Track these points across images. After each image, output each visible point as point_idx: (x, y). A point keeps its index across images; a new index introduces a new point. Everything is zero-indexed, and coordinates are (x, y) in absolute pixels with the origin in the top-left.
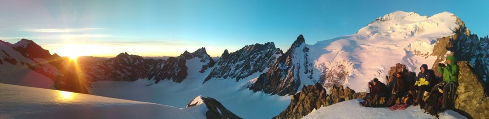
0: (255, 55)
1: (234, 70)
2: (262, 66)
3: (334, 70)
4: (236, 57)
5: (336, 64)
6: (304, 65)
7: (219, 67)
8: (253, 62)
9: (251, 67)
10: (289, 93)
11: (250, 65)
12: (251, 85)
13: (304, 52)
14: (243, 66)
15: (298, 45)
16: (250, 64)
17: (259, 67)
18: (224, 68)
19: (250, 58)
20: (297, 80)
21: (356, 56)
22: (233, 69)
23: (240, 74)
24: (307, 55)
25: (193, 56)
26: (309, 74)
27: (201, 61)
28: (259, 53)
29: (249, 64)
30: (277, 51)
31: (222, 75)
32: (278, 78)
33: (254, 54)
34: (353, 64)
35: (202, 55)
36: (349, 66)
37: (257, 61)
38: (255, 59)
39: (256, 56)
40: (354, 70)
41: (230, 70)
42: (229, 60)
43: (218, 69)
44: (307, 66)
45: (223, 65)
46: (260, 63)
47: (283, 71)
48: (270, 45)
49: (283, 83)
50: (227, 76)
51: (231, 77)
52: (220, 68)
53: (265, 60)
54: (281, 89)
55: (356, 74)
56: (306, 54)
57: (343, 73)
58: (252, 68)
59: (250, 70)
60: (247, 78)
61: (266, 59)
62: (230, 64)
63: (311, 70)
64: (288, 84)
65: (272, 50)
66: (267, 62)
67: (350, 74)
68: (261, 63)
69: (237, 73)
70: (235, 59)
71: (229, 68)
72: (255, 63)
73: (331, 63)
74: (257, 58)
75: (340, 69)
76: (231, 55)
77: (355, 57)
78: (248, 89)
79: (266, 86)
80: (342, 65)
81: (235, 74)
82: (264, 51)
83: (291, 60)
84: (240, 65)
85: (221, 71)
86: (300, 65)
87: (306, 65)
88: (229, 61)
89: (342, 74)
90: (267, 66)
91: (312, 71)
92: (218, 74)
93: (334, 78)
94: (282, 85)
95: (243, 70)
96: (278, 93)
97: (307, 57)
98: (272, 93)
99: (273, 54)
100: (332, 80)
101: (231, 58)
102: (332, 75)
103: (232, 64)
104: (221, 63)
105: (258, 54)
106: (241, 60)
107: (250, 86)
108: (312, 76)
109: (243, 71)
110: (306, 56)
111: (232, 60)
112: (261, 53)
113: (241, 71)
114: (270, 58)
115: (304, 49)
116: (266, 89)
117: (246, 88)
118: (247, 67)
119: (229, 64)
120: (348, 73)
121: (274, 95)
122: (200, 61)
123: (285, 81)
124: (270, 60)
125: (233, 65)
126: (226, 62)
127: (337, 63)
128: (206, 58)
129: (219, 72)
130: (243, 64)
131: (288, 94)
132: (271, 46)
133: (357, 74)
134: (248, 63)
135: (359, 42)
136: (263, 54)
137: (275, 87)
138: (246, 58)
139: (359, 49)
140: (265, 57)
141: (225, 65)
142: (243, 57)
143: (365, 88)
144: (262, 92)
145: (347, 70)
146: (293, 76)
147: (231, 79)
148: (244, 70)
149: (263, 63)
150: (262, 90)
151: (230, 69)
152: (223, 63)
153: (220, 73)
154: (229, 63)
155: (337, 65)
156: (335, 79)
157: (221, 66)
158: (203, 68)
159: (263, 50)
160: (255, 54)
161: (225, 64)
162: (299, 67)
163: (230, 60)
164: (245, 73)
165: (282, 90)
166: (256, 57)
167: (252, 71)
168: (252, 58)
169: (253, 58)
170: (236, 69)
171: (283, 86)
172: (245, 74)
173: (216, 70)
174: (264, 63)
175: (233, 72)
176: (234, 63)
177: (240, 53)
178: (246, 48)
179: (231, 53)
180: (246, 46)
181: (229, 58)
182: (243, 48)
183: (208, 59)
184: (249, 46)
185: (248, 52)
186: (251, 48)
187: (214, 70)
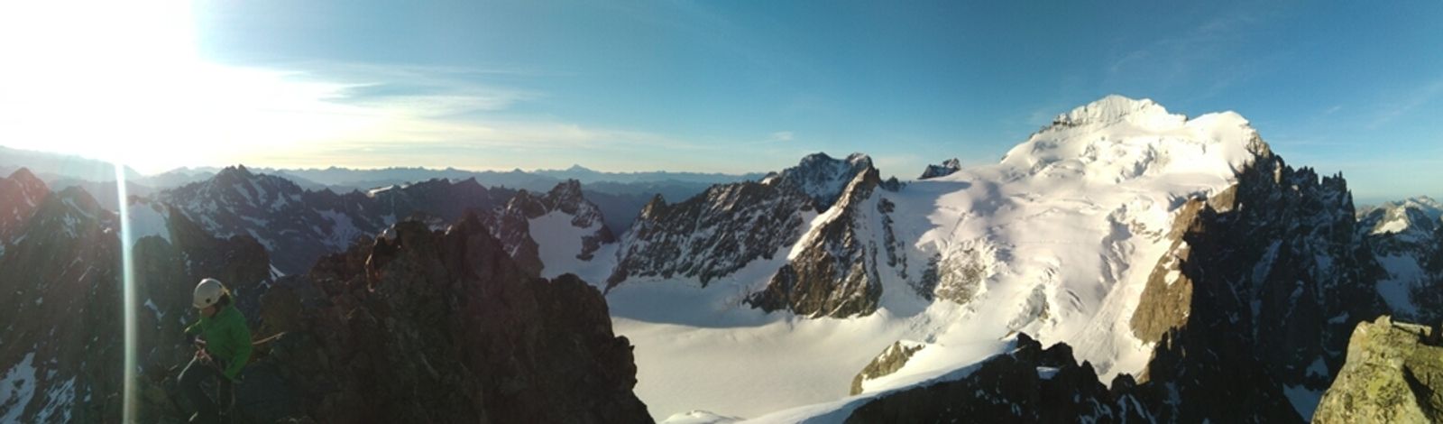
0: (746, 213)
1: (690, 254)
2: (771, 243)
3: (955, 259)
4: (689, 214)
5: (960, 246)
6: (885, 245)
7: (642, 245)
8: (742, 233)
9: (738, 246)
10: (858, 311)
11: (737, 241)
12: (754, 295)
13: (883, 212)
14: (716, 244)
15: (867, 193)
16: (737, 238)
17: (760, 246)
18: (658, 247)
19: (733, 222)
20: (874, 284)
21: (1001, 227)
22: (685, 250)
23: (711, 266)
24: (891, 221)
25: (544, 208)
26: (899, 266)
27: (574, 224)
28: (755, 206)
29: (734, 237)
30: (803, 204)
31: (656, 266)
32: (827, 278)
33: (742, 211)
34: (995, 249)
35: (572, 204)
36: (987, 253)
37: (754, 231)
38: (746, 225)
39: (749, 215)
40: (999, 264)
41: (678, 253)
42: (669, 224)
43: (640, 250)
44: (892, 249)
45: (654, 240)
46: (763, 234)
47: (838, 261)
48: (781, 183)
49: (840, 289)
50: (673, 269)
51: (685, 273)
52: (645, 246)
53: (775, 227)
54: (836, 304)
55: (1002, 272)
56: (888, 217)
57: (975, 269)
58: (742, 249)
59: (739, 256)
60: (732, 275)
61: (778, 224)
62: (675, 237)
63: (902, 259)
64: (855, 290)
65: (790, 200)
66: (782, 230)
67: (990, 273)
68: (767, 235)
69: (699, 263)
70: (686, 223)
71: (672, 248)
72: (748, 235)
73: (949, 243)
74: (752, 220)
75: (968, 259)
76: (673, 211)
77: (999, 231)
78: (748, 305)
79: (798, 297)
80: (972, 249)
81: (695, 265)
82: (769, 202)
83: (853, 234)
84: (704, 240)
85: (653, 258)
86: (877, 246)
87: (889, 246)
88: (670, 229)
89: (972, 269)
90: (782, 243)
91: (905, 259)
92: (646, 265)
93: (956, 278)
94: (840, 292)
95: (717, 254)
96: (832, 313)
97: (891, 225)
98: (815, 313)
99: (793, 211)
100: (952, 282)
101: (677, 220)
102: (950, 271)
103: (682, 236)
104: (647, 235)
105: (753, 211)
106: (707, 225)
107: (752, 299)
108: (907, 273)
109: (716, 258)
110: (887, 223)
111: (678, 226)
112: (764, 208)
113: (710, 257)
114: (788, 222)
115: (881, 204)
116: (798, 304)
117: (741, 303)
118: (728, 245)
119: (671, 236)
120: (985, 267)
121: (820, 319)
122: (570, 224)
123: (845, 285)
124: (788, 226)
125: (685, 239)
126: (663, 230)
127: (962, 244)
128: (588, 214)
129: (647, 259)
130: (714, 238)
131: (858, 314)
132: (784, 188)
133: (1006, 274)
134: (730, 235)
135: (1009, 189)
136: (769, 209)
137: (822, 300)
138: (721, 221)
139: (1009, 208)
140: (774, 219)
141: (662, 240)
142: (711, 219)
143: (1021, 305)
144: (789, 311)
145: (983, 261)
146: (866, 272)
147: (686, 279)
148: (719, 255)
149: (771, 233)
150: (788, 307)
151: (675, 250)
152: (653, 232)
153: (649, 262)
154: (669, 235)
155: (961, 250)
156: (960, 281)
157: (648, 243)
158: (584, 244)
159: (766, 199)
160: (746, 209)
161: (660, 236)
162: (875, 252)
163: (672, 225)
164: (724, 262)
165: (840, 306)
166: (749, 218)
167: (744, 257)
168: (739, 220)
169: (744, 219)
170: (695, 252)
171: (841, 295)
172: (725, 265)
173: (635, 255)
174: (774, 235)
175: (688, 259)
176: (684, 232)
177: (700, 206)
178: (715, 191)
179: (674, 205)
180: (715, 186)
181: (670, 219)
182: (708, 191)
183: (596, 218)
184: (726, 186)
185: (725, 203)
186: (731, 193)
187: (630, 253)
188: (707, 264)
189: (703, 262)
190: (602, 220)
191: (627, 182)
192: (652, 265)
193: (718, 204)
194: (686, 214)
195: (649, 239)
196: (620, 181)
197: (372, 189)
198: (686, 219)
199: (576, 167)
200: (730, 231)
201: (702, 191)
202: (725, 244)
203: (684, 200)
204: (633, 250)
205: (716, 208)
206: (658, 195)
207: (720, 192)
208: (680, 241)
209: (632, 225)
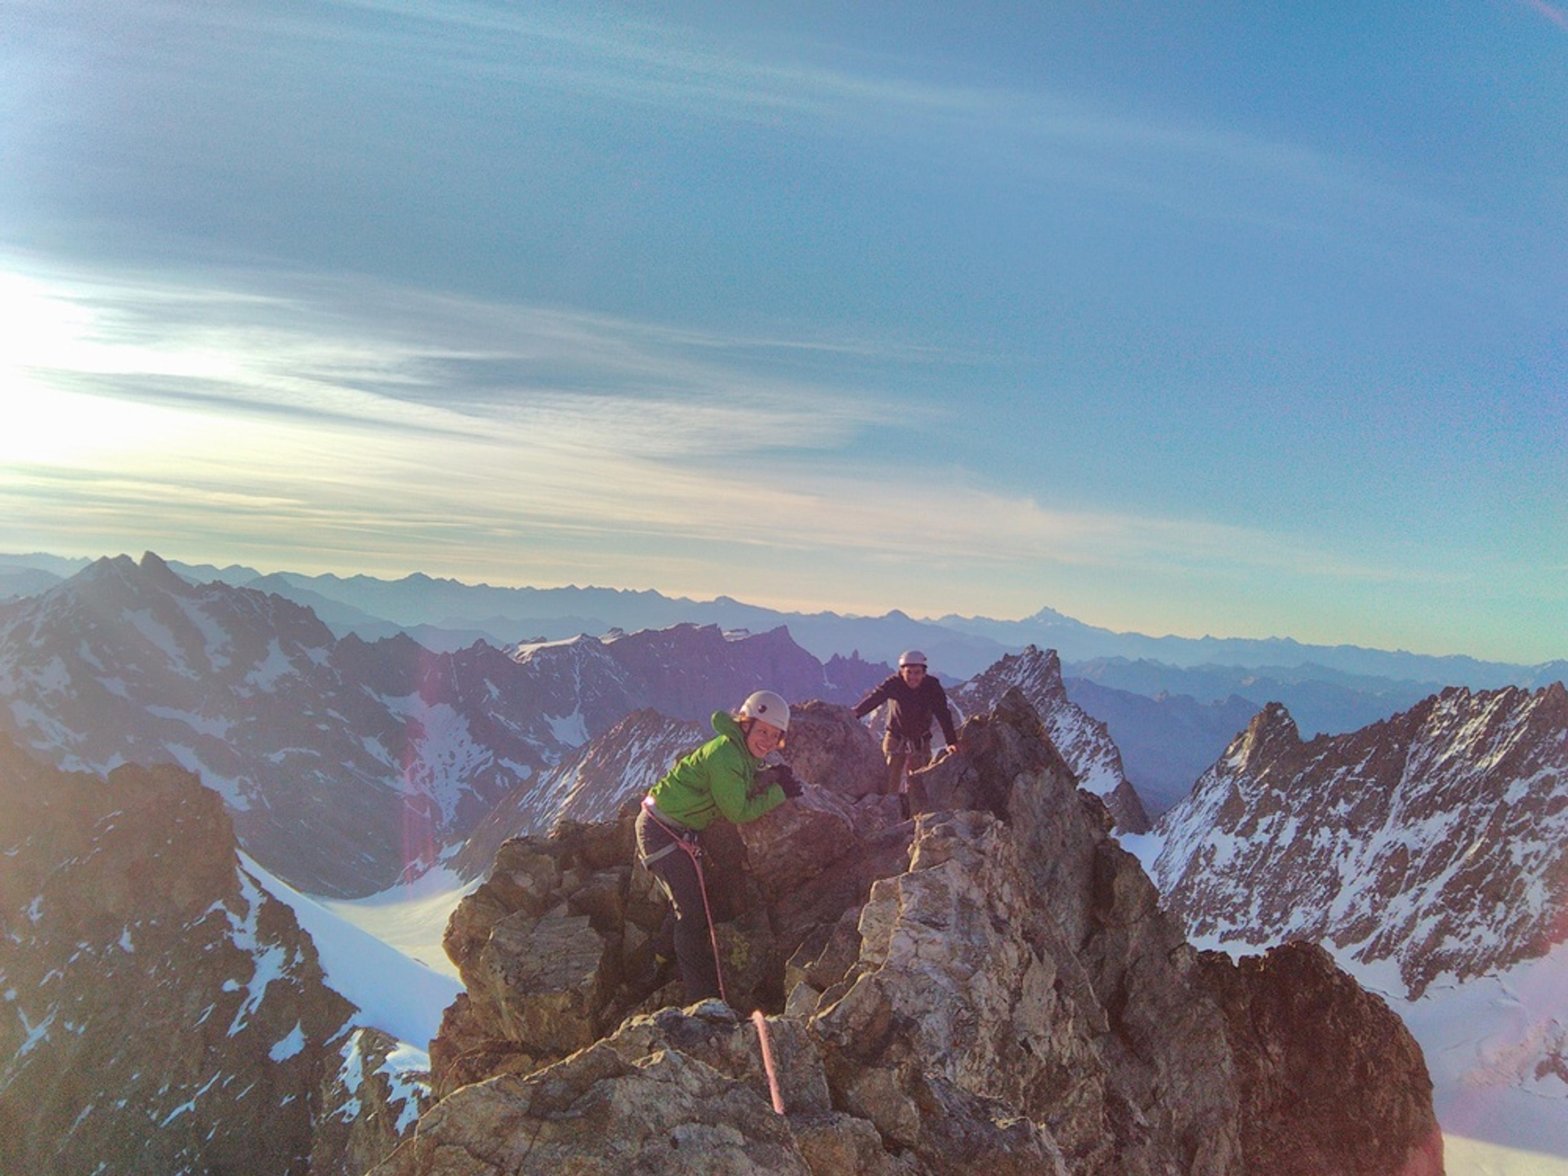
1: (1368, 890)
4: (1365, 774)
7: (1226, 846)
8: (1532, 846)
9: (1521, 884)
11: (1516, 870)
14: (1451, 871)
16: (1516, 859)
18: (1272, 861)
19: (1505, 806)
22: (1357, 877)
23: (1435, 937)
29: (1506, 854)
31: (1265, 917)
33: (1538, 776)
41: (1334, 884)
42: (1307, 793)
45: (1261, 837)
52: (1237, 853)
58: (1537, 897)
59: (1525, 918)
60: (1502, 973)
62: (1325, 832)
69: (1399, 922)
70: (1359, 795)
71: (1316, 866)
76: (1320, 756)
81: (1384, 927)
84: (1417, 853)
88: (1308, 809)
92: (1237, 908)
95: (1454, 900)
101: (1331, 784)
103: (1343, 833)
104: (1243, 819)
106: (1424, 808)
109: (1452, 913)
111: (1334, 802)
113: (1432, 909)
117: (1529, 1072)
118: (1488, 877)
125: (1356, 844)
126: (1288, 809)
134: (1496, 848)
138: (1468, 801)
141: (1286, 838)
142: (1436, 791)
148: (1461, 906)
151: (1324, 874)
152: (1261, 812)
153: (1248, 902)
157: (1244, 845)
160: (1549, 770)
161: (1278, 827)
163: (1316, 799)
164: (1476, 932)
167: (1540, 924)
168: (1527, 803)
172: (1479, 939)
173: (1206, 874)
175: (1365, 907)
176: (1352, 824)
177: (1403, 749)
178: (1448, 707)
179: (1321, 739)
180: (1448, 693)
181: (1313, 780)
182: (1427, 706)
183: (1100, 758)
184: (1485, 696)
185: (1481, 749)
186: (1498, 718)
187: (1193, 867)
188: (1424, 929)
189: (1411, 922)
190: (1117, 763)
191: (1184, 663)
192: (1254, 910)
193: (1456, 748)
194: (1358, 769)
195: (1248, 830)
196: (1168, 660)
197: (524, 642)
198: (1358, 786)
199: (1048, 613)
200: (1494, 833)
201: (1406, 705)
202: (1481, 873)
203: (1352, 728)
204: (1202, 861)
205: (1451, 761)
206: (1273, 707)
207: (1466, 714)
208: (1338, 849)
209: (1198, 786)
